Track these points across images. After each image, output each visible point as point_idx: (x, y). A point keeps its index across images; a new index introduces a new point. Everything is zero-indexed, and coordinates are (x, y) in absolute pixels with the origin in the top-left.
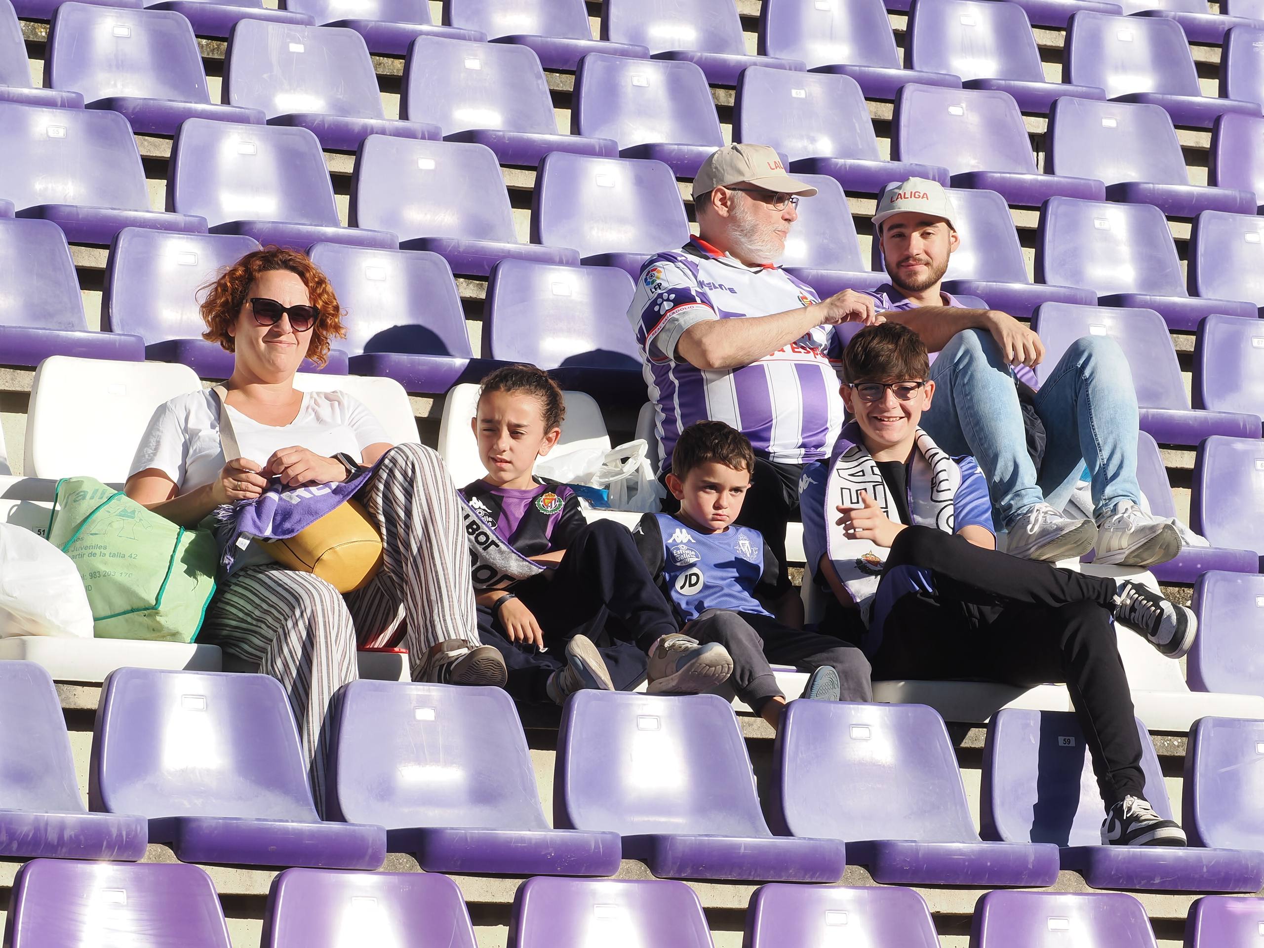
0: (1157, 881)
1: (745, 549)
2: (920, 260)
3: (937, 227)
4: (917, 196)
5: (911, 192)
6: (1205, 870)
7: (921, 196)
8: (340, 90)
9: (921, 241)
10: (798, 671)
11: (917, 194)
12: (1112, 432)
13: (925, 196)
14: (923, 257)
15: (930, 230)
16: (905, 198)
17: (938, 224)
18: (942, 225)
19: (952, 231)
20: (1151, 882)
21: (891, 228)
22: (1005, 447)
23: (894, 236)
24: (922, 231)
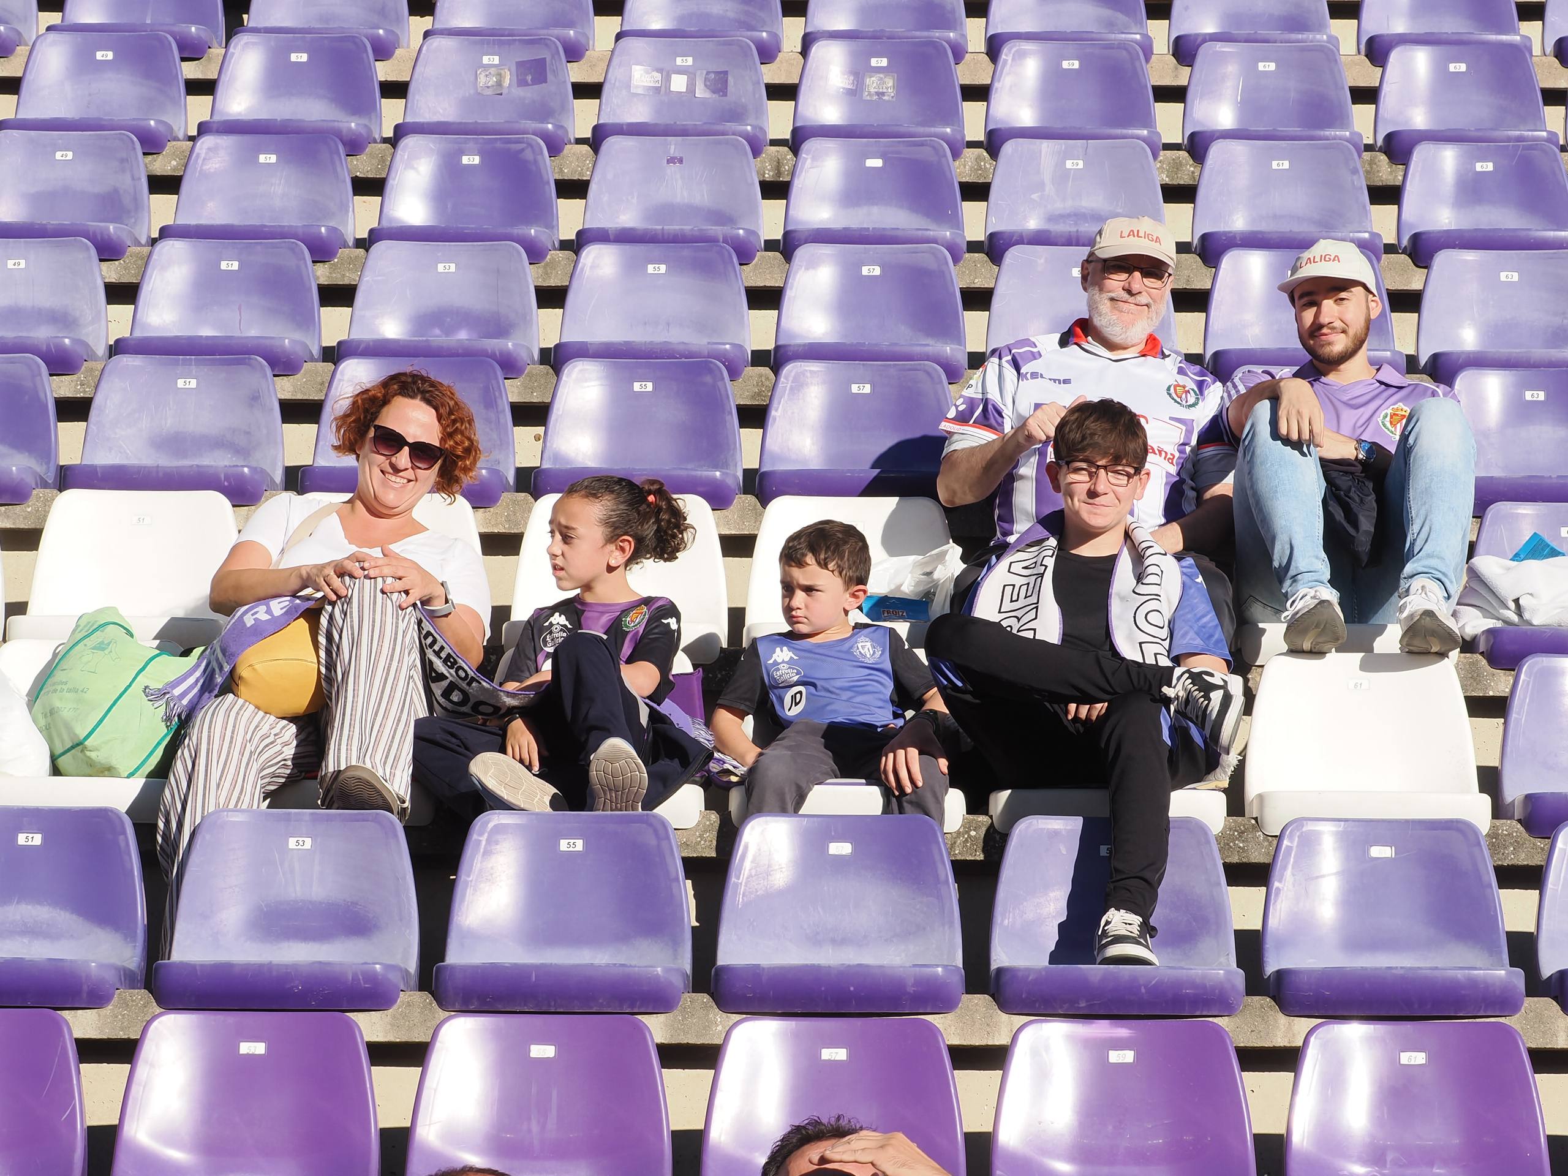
0: (1083, 1004)
1: (865, 651)
2: (1333, 328)
3: (1351, 292)
4: (1327, 259)
5: (1321, 256)
6: (1143, 990)
7: (1332, 258)
8: (1120, 204)
9: (1335, 307)
10: (867, 784)
11: (1327, 257)
12: (1425, 503)
13: (1336, 259)
14: (1338, 324)
15: (1343, 295)
16: (1314, 262)
17: (1352, 289)
18: (1360, 289)
19: (1371, 296)
20: (1076, 1005)
21: (1301, 297)
22: (1282, 528)
23: (1304, 305)
24: (1335, 298)
